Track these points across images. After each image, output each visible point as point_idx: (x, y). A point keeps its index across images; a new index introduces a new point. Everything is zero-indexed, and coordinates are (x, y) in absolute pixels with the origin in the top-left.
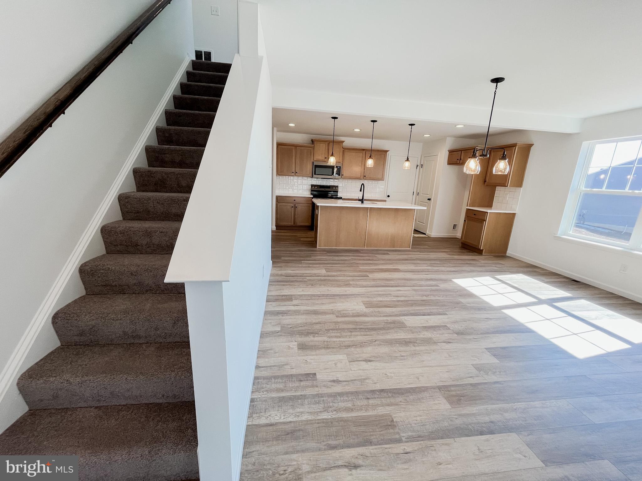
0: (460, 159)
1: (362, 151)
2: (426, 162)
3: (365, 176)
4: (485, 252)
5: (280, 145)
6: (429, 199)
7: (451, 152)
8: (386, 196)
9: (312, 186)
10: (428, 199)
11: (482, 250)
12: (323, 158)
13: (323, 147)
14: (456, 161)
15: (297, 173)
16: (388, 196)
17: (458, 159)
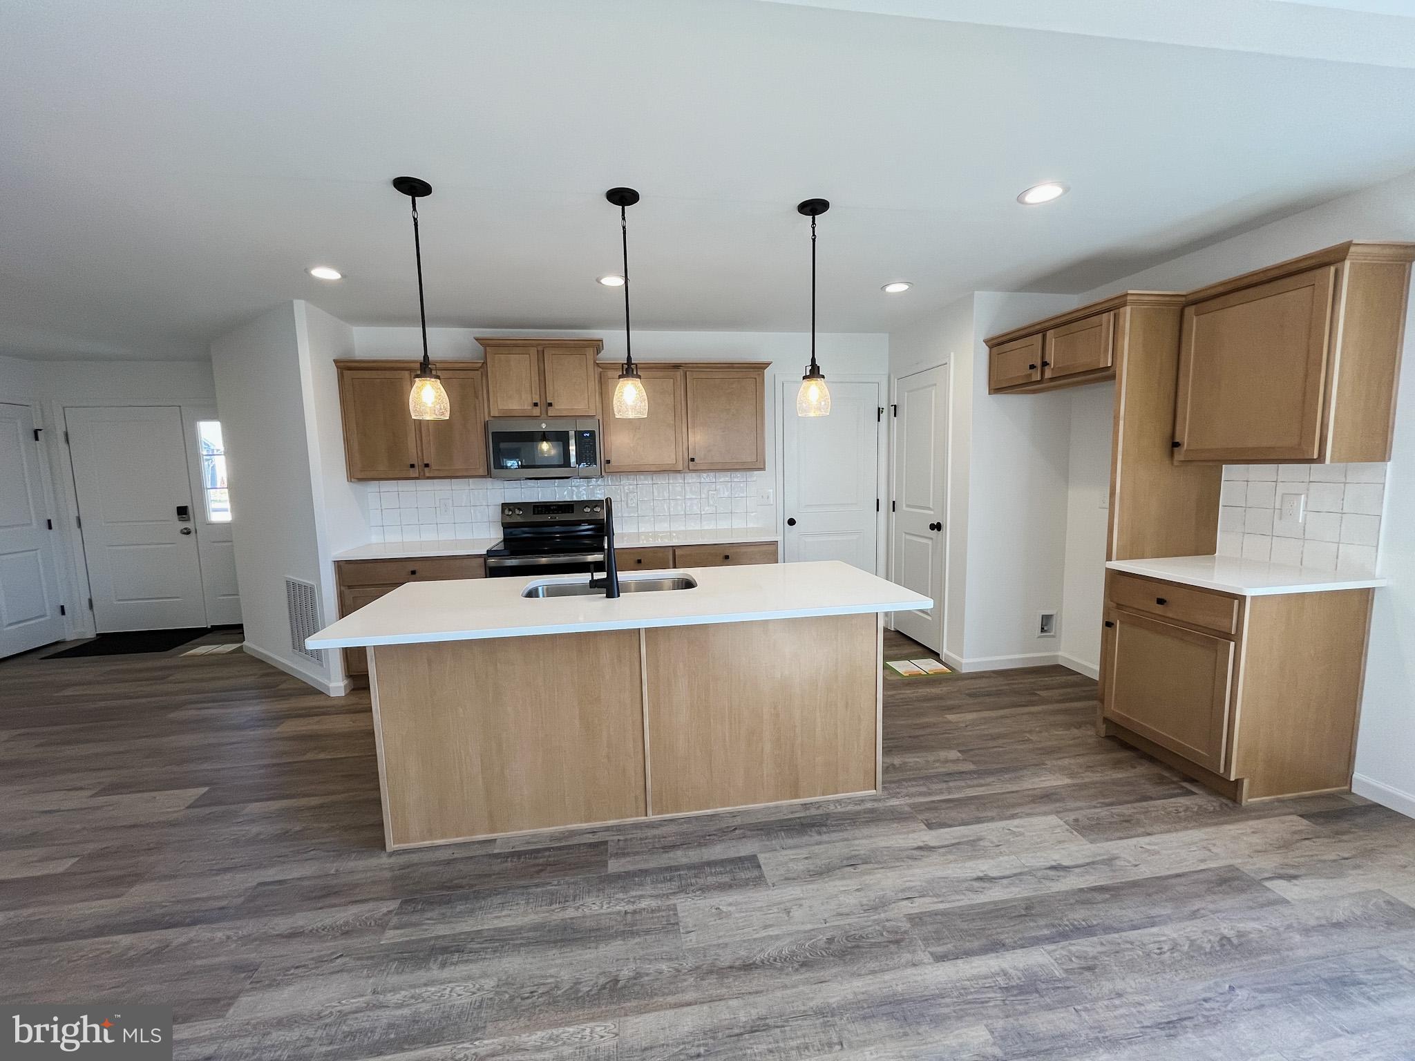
0: (1045, 364)
1: (671, 373)
2: (906, 394)
3: (693, 460)
4: (1250, 790)
5: (350, 369)
6: (937, 527)
7: (997, 344)
8: (782, 522)
9: (505, 506)
10: (933, 527)
11: (1238, 783)
12: (527, 406)
13: (520, 368)
14: (1026, 373)
15: (427, 465)
16: (792, 522)
17: (1032, 367)
